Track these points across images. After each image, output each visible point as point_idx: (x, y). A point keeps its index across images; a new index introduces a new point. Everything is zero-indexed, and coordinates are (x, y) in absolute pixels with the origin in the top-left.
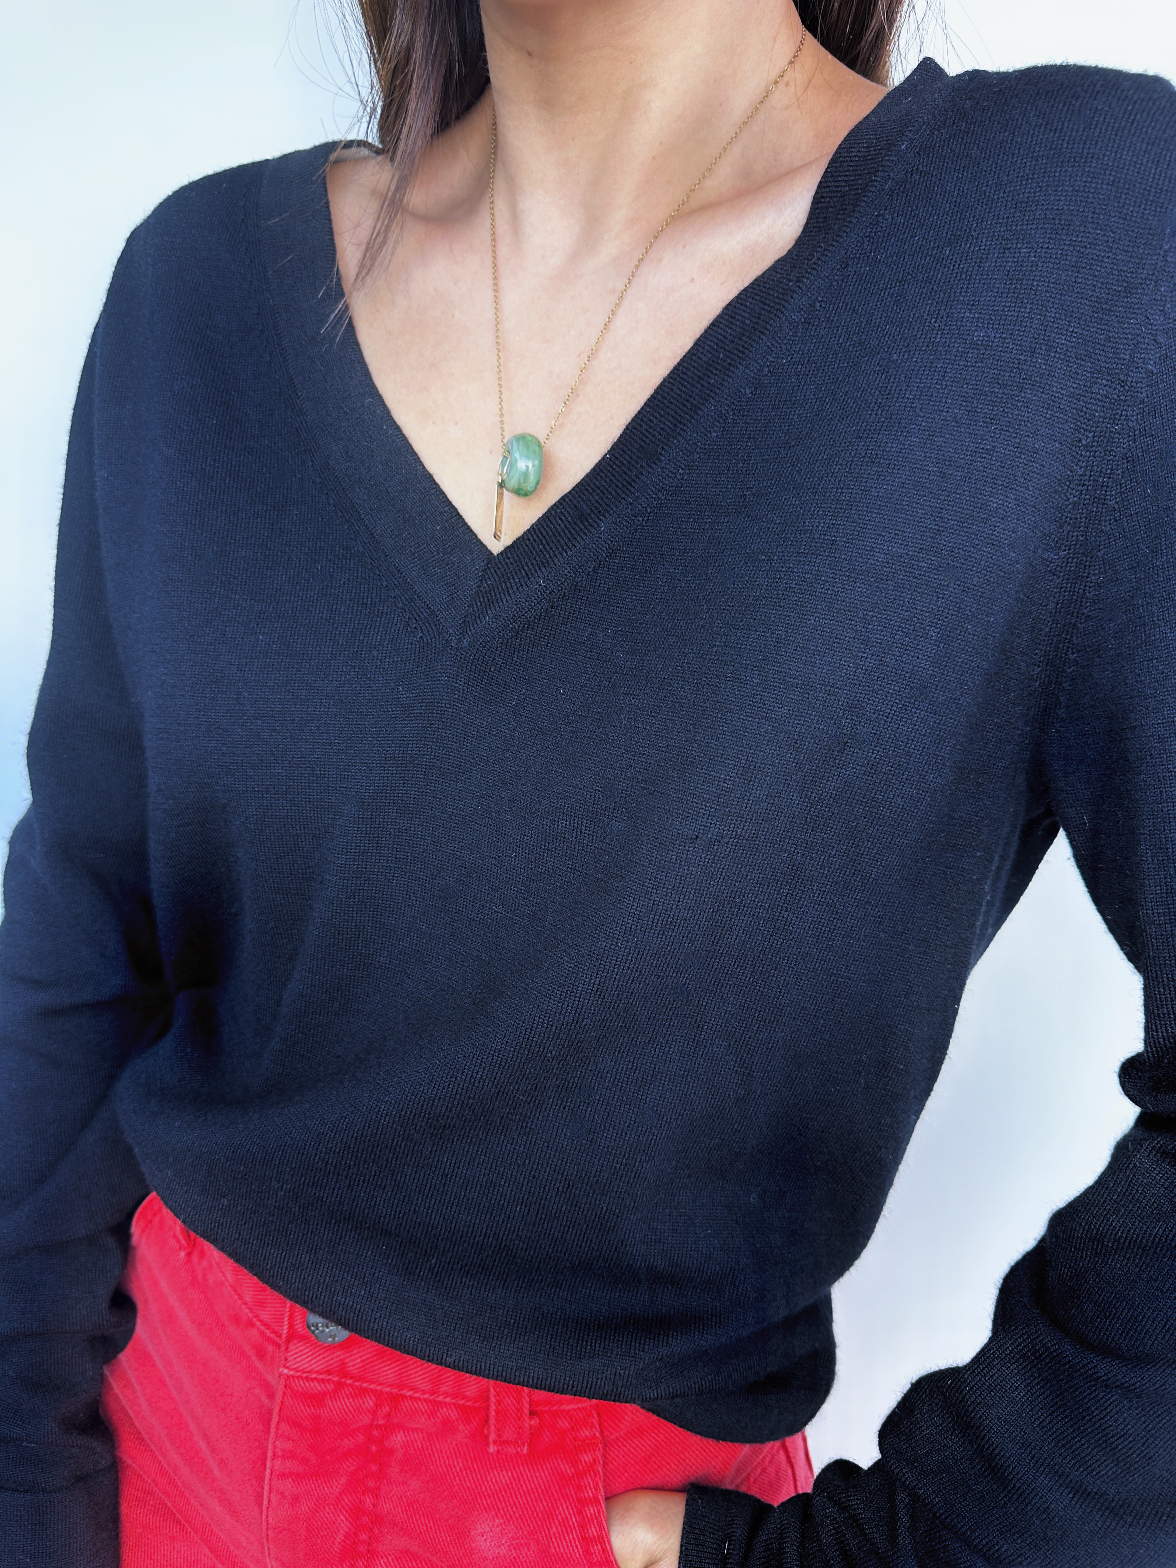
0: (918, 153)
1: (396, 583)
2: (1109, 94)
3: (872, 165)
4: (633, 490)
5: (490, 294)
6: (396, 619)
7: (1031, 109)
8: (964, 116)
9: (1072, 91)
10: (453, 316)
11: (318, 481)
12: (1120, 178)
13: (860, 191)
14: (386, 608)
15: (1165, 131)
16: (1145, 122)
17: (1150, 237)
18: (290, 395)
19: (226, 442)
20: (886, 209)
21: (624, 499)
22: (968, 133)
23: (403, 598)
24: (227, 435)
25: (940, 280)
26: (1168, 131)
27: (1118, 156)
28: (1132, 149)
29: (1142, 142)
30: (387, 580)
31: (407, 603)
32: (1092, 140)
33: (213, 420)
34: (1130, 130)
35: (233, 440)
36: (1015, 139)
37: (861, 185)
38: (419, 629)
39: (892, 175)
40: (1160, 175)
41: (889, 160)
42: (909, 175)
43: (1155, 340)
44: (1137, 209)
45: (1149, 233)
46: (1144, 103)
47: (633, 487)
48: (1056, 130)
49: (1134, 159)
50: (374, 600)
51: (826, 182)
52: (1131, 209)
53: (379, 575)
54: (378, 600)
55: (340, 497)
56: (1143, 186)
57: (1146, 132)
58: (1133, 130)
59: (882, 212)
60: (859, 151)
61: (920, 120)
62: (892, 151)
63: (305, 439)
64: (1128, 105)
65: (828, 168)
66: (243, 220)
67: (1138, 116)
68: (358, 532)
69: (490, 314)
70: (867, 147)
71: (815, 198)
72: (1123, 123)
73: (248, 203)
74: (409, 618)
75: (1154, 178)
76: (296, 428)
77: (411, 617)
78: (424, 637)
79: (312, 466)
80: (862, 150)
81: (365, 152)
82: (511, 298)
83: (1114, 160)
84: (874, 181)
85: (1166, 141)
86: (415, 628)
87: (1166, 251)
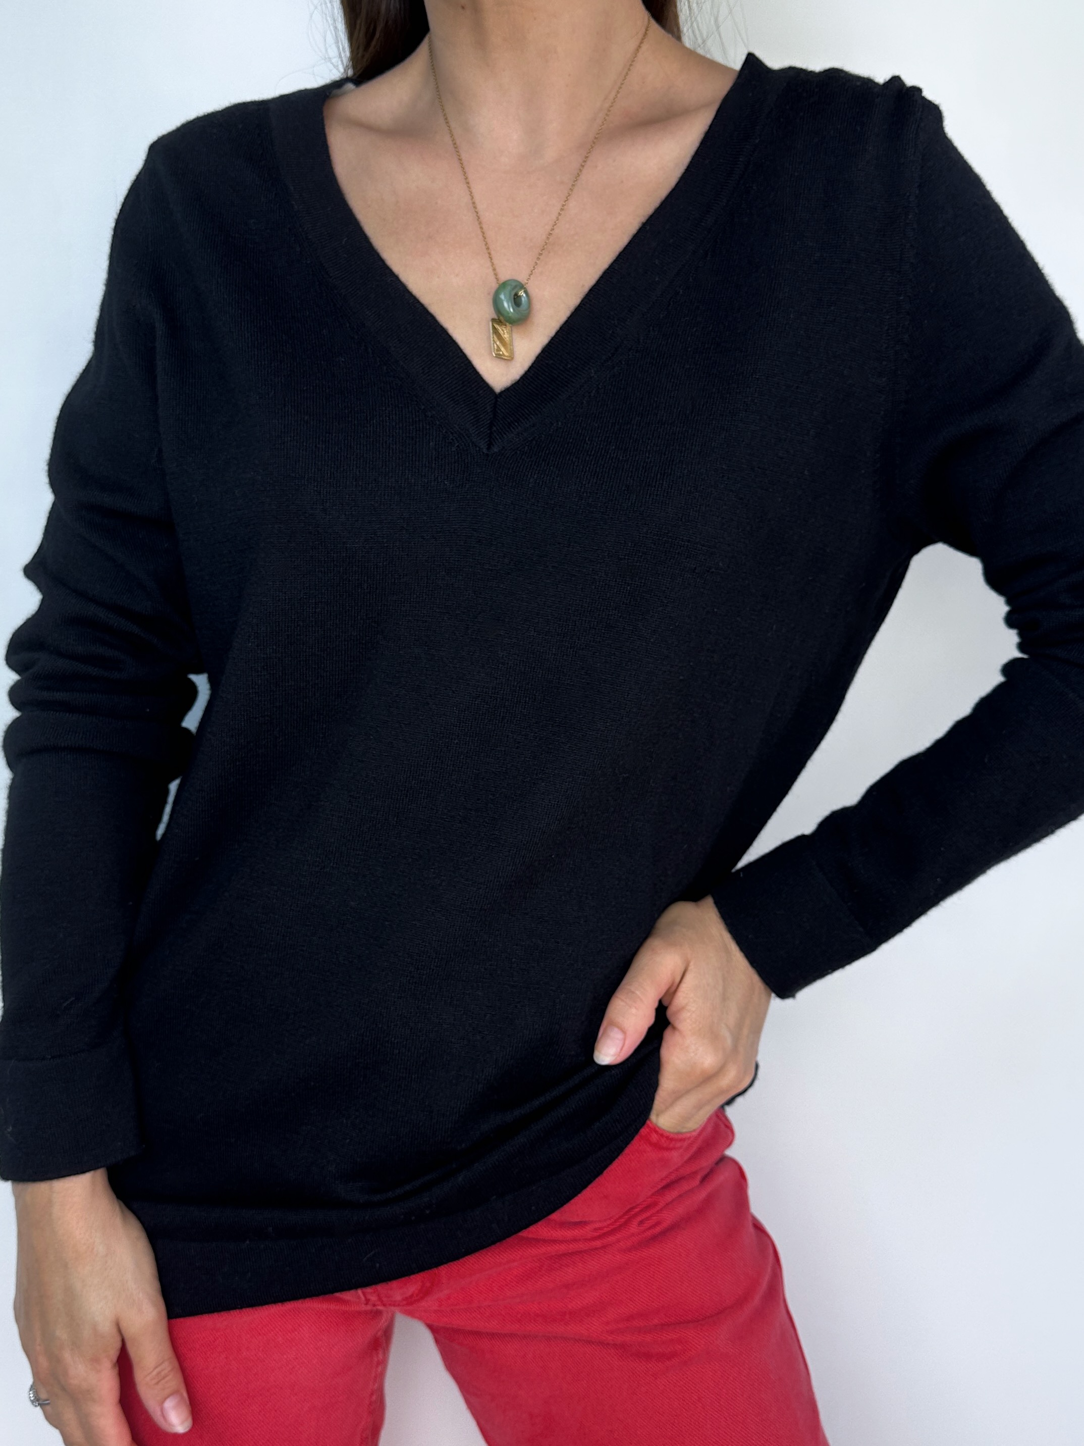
1: (431, 406)
6: (435, 433)
14: (425, 425)
23: (438, 417)
30: (423, 405)
31: (442, 421)
38: (455, 440)
50: (415, 419)
53: (416, 401)
54: (418, 419)
74: (446, 432)
78: (460, 446)
86: (452, 439)
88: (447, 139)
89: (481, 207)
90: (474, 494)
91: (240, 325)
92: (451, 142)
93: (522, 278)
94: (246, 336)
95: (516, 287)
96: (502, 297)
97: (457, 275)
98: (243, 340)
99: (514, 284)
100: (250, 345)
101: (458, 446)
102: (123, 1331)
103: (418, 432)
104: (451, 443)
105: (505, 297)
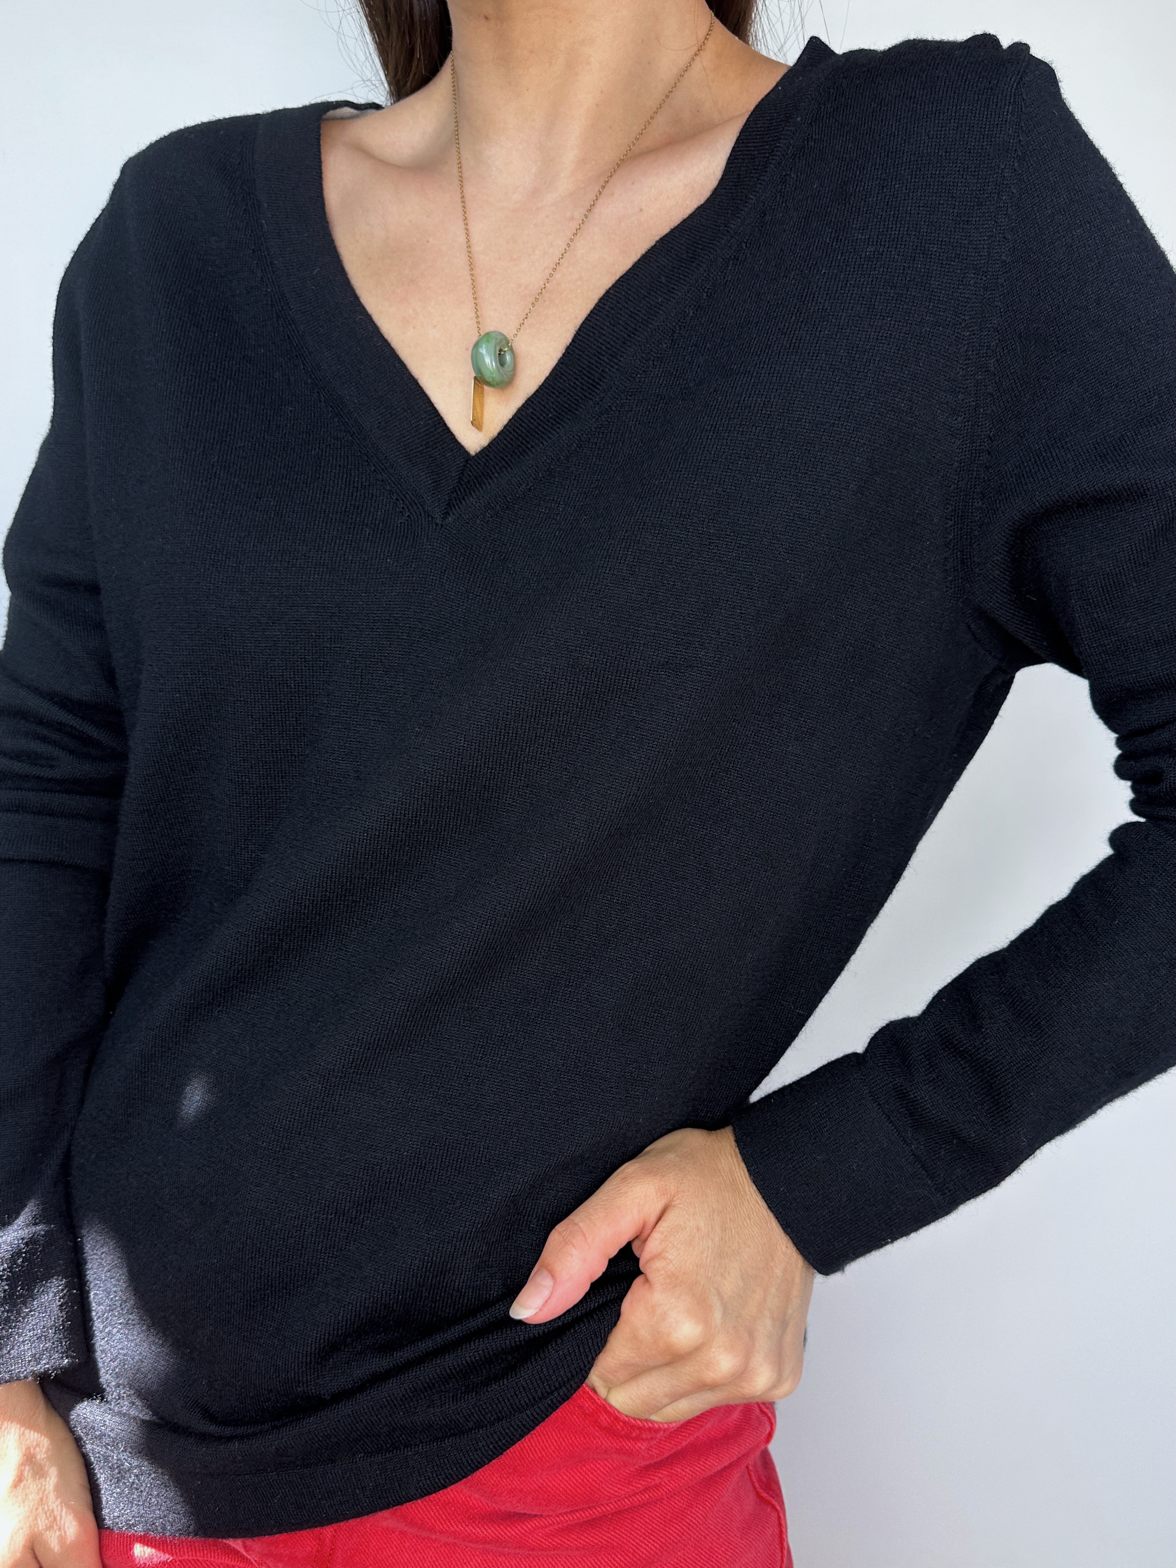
0: (811, 124)
1: (383, 467)
2: (946, 64)
3: (776, 134)
4: (598, 392)
5: (461, 223)
6: (385, 501)
7: (892, 84)
8: (843, 93)
9: (920, 66)
10: (428, 241)
11: (309, 381)
12: (961, 124)
13: (768, 155)
14: (375, 491)
15: (990, 82)
16: (974, 79)
17: (990, 162)
18: (282, 307)
19: (227, 353)
20: (791, 170)
21: (591, 399)
22: (847, 107)
23: (390, 481)
24: (228, 346)
25: (836, 214)
26: (992, 82)
27: (958, 108)
28: (967, 101)
29: (974, 94)
30: (374, 466)
31: (393, 485)
32: (938, 100)
33: (215, 333)
34: (964, 88)
35: (233, 350)
36: (882, 109)
37: (768, 150)
38: (406, 508)
39: (792, 142)
40: (991, 114)
41: (788, 130)
42: (806, 142)
43: (1004, 237)
44: (977, 144)
45: (988, 159)
46: (973, 65)
47: (598, 389)
48: (911, 97)
49: (971, 108)
50: (364, 484)
51: (738, 147)
52: (973, 144)
53: (367, 461)
54: (368, 484)
55: (331, 394)
56: (980, 126)
57: (977, 86)
58: (966, 87)
59: (789, 172)
60: (764, 123)
61: (809, 96)
62: (790, 123)
63: (297, 345)
64: (961, 70)
65: (739, 136)
66: (239, 164)
67: (969, 76)
68: (348, 424)
69: (462, 239)
70: (770, 120)
71: (729, 159)
72: (959, 83)
73: (244, 149)
74: (397, 499)
75: (987, 118)
76: (288, 336)
77: (399, 498)
78: (411, 516)
79: (304, 368)
80: (766, 122)
81: (347, 110)
82: (478, 228)
83: (956, 112)
84: (778, 147)
85: (992, 89)
86: (403, 508)
87: (1003, 169)
88: (455, 170)
89: (477, 248)
90: (421, 576)
91: (176, 366)
92: (458, 174)
93: (508, 331)
94: (181, 380)
95: (501, 341)
96: (483, 351)
97: (435, 327)
98: (177, 383)
99: (499, 337)
100: (184, 390)
101: (408, 516)
102: (40, 1558)
103: (366, 499)
104: (401, 512)
105: (487, 351)
